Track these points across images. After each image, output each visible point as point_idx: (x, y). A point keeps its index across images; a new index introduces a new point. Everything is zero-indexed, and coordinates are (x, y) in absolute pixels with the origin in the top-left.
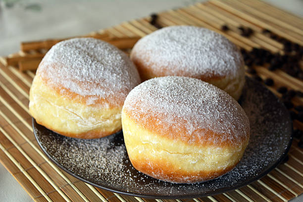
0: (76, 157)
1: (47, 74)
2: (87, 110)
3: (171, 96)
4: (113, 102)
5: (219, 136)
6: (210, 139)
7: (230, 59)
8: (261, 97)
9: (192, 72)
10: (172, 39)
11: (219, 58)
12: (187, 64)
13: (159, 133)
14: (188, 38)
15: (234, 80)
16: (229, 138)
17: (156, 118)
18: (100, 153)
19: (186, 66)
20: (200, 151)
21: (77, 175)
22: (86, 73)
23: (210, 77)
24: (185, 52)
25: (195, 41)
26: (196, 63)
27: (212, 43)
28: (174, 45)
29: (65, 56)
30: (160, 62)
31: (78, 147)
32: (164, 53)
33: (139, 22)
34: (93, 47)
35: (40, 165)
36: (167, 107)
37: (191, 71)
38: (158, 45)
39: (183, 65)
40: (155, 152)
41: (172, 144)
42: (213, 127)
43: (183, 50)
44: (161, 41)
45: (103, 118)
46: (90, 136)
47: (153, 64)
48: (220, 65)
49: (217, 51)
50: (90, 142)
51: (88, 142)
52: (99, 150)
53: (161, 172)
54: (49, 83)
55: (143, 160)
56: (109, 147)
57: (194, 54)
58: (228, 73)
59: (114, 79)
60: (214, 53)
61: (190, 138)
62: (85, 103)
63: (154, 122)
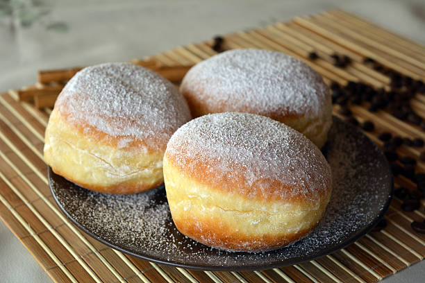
0: (104, 217)
1: (68, 108)
2: (118, 154)
3: (228, 136)
4: (152, 145)
5: (288, 188)
6: (276, 192)
7: (310, 92)
9: (260, 108)
10: (235, 66)
11: (295, 90)
12: (253, 97)
13: (209, 184)
14: (256, 64)
15: (316, 119)
16: (301, 191)
17: (207, 163)
18: (136, 213)
19: (252, 101)
20: (264, 208)
21: (103, 239)
22: (118, 107)
23: (284, 115)
24: (250, 81)
25: (265, 68)
26: (265, 96)
27: (287, 72)
28: (237, 72)
29: (91, 85)
30: (217, 96)
31: (107, 205)
32: (223, 82)
34: (130, 74)
35: (57, 227)
36: (221, 150)
37: (258, 107)
38: (215, 73)
39: (248, 100)
40: (204, 209)
41: (226, 198)
42: (281, 177)
43: (248, 79)
44: (220, 68)
45: (139, 165)
46: (123, 191)
47: (209, 97)
48: (297, 99)
49: (293, 81)
50: (123, 199)
52: (134, 209)
53: (212, 236)
54: (69, 119)
55: (189, 219)
56: (149, 205)
57: (262, 86)
58: (307, 111)
59: (155, 115)
60: (289, 84)
61: (249, 191)
62: (116, 145)
63: (204, 170)
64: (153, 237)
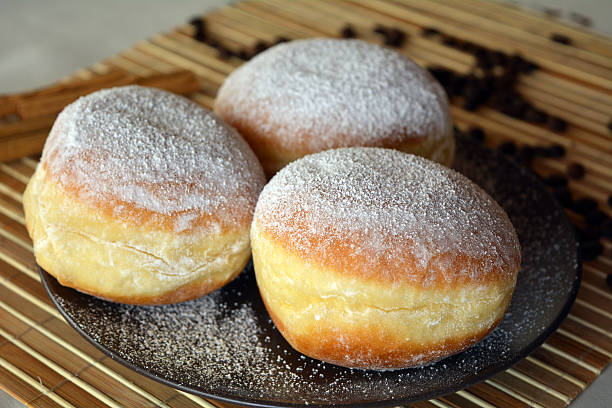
0: (164, 346)
1: (76, 177)
2: (176, 242)
4: (227, 219)
6: (463, 271)
7: (429, 99)
8: (485, 168)
9: (365, 135)
10: (306, 72)
11: (410, 99)
12: (351, 119)
13: (359, 273)
14: (335, 65)
15: (443, 140)
17: (348, 241)
19: (351, 125)
20: (446, 300)
21: (188, 386)
22: (162, 165)
23: (401, 140)
24: (340, 94)
25: (353, 69)
26: (370, 115)
27: (387, 71)
28: (315, 82)
29: (104, 132)
30: (293, 122)
31: (156, 324)
32: (298, 101)
33: (168, 36)
34: (151, 105)
35: (79, 374)
37: (361, 134)
38: (279, 86)
39: (345, 123)
40: (350, 313)
41: (389, 292)
42: (464, 246)
43: (335, 91)
44: (283, 77)
45: (208, 254)
46: (182, 297)
47: (279, 127)
48: (416, 113)
49: (401, 85)
50: (175, 309)
51: (171, 309)
52: (200, 323)
53: (366, 353)
54: (83, 195)
55: (325, 333)
56: (218, 313)
57: (361, 98)
58: (430, 129)
59: (221, 169)
60: (398, 91)
61: (424, 275)
62: (172, 228)
63: (345, 252)
64: (254, 366)
